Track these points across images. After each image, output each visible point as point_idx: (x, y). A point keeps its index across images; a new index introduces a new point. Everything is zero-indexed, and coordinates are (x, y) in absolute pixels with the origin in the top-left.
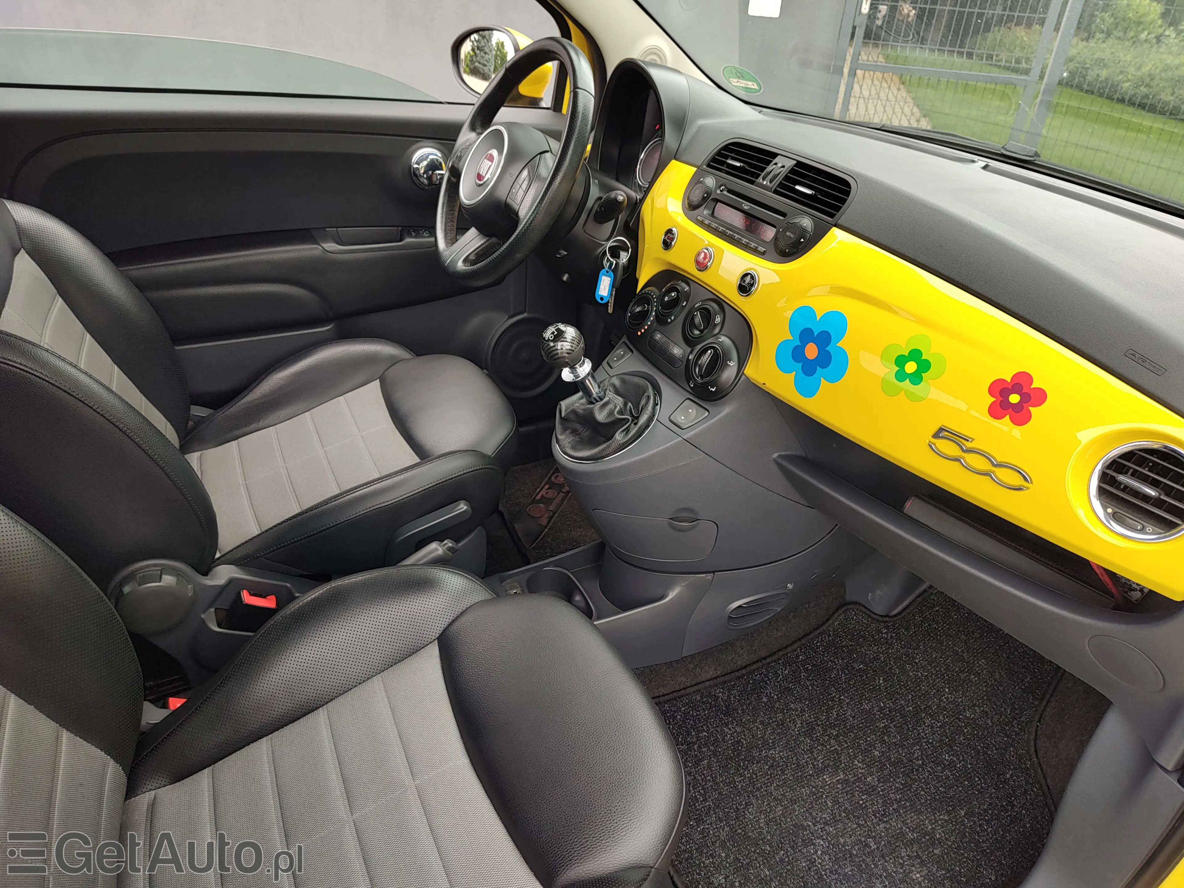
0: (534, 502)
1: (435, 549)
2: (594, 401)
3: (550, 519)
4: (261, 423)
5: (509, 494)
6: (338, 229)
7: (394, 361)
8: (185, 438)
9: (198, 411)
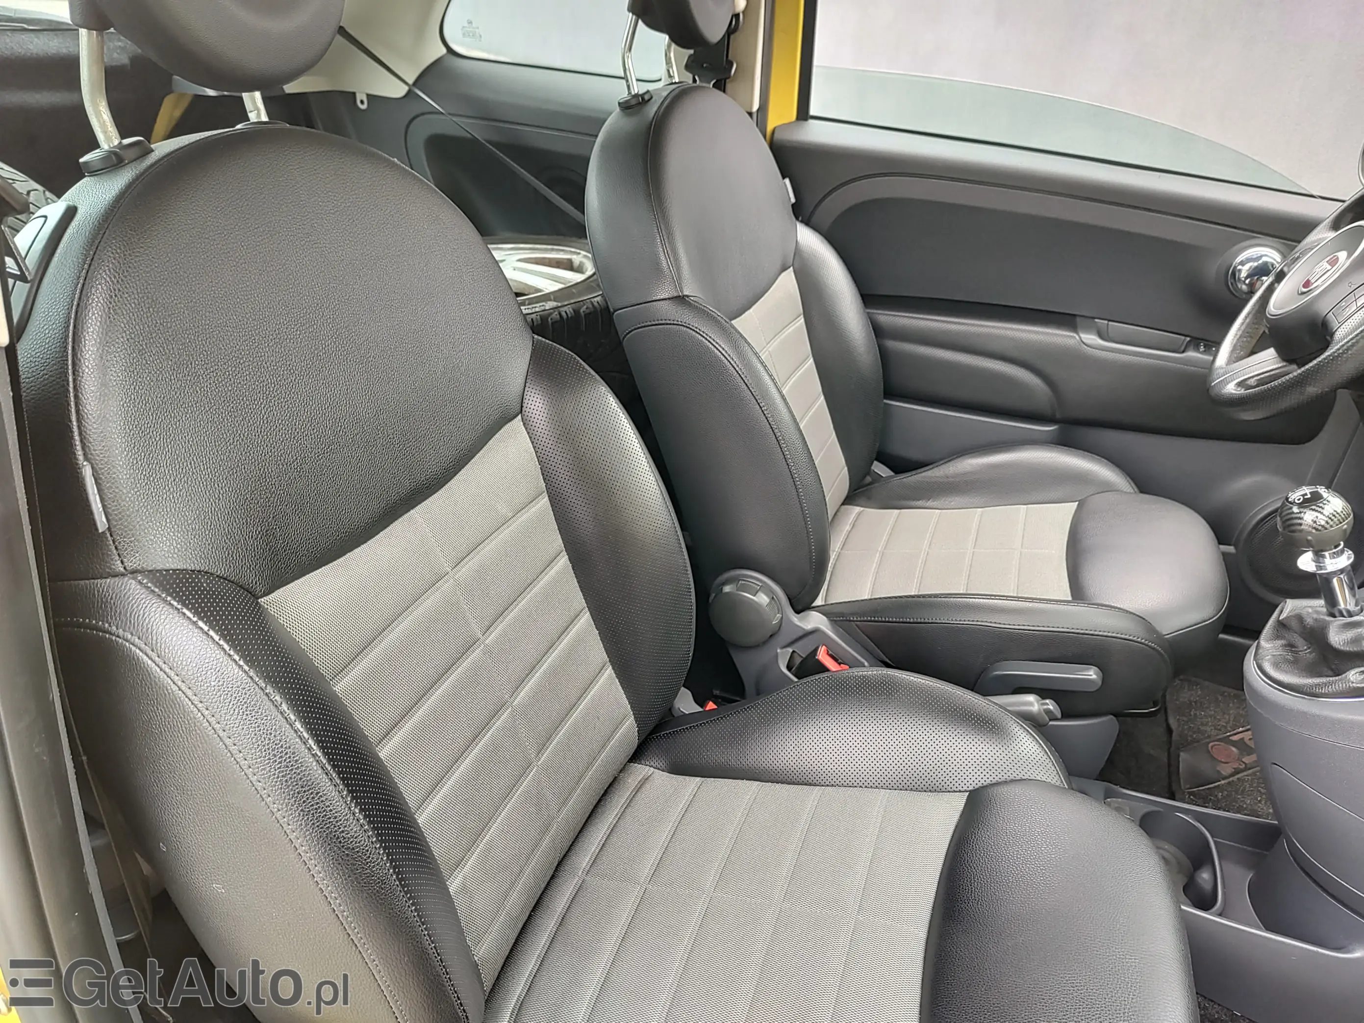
0: (1227, 740)
1: (1032, 703)
2: (1337, 614)
3: (1237, 772)
4: (930, 503)
5: (1195, 714)
6: (1110, 323)
7: (1107, 488)
8: (855, 490)
9: (880, 469)
